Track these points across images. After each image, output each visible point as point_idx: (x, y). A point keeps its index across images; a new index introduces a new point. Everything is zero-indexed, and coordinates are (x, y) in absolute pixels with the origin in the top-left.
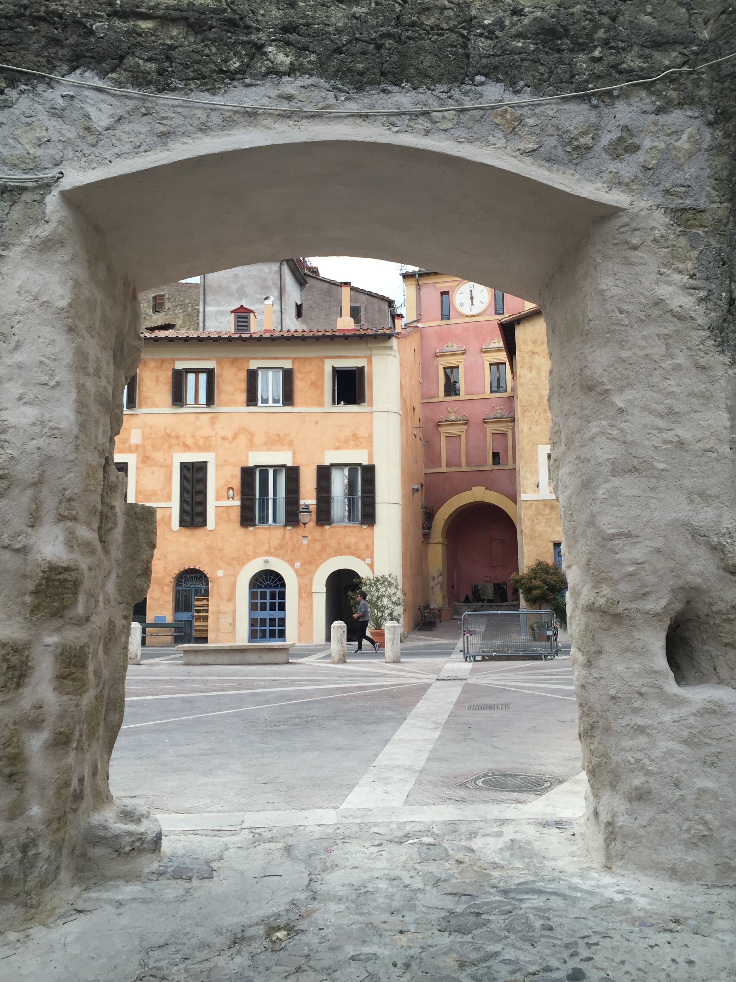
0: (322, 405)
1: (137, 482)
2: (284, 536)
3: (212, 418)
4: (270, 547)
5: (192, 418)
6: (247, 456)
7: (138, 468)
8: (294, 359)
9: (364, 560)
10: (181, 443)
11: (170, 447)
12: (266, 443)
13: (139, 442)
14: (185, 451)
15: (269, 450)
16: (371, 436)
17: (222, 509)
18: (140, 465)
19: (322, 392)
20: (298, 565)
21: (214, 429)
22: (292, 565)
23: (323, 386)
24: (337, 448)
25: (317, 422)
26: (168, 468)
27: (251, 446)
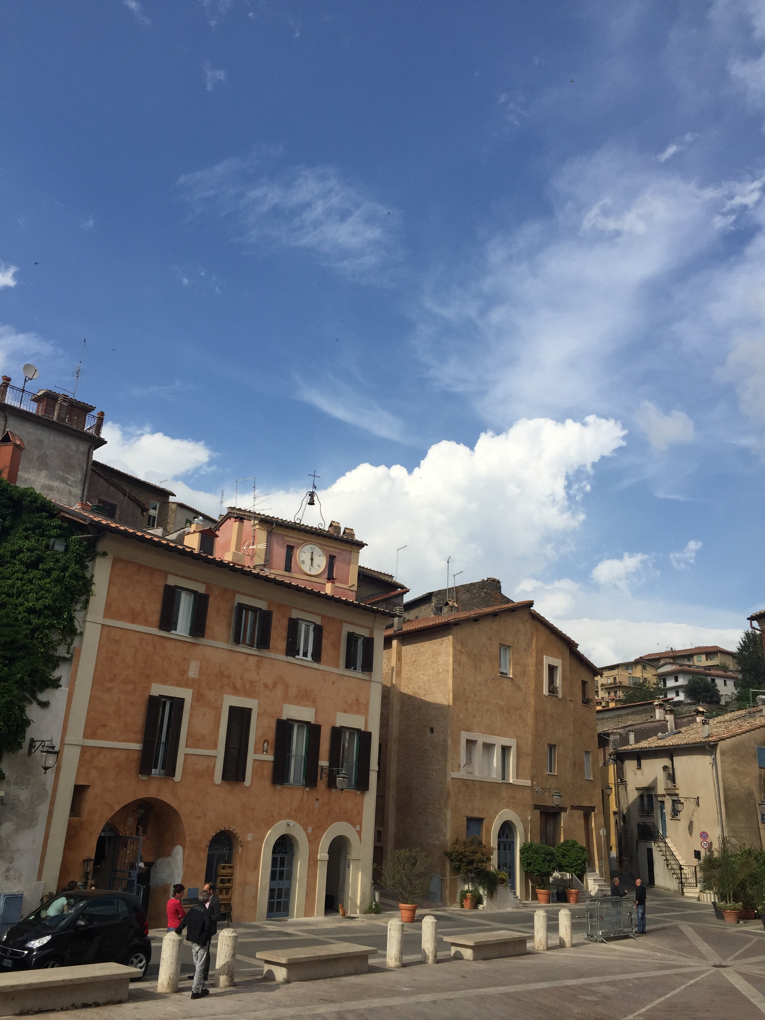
0: (337, 667)
1: (189, 723)
2: (303, 798)
3: (258, 661)
4: (291, 809)
5: (242, 658)
6: (282, 709)
7: (192, 707)
8: (323, 617)
9: (355, 827)
10: (231, 684)
11: (222, 687)
12: (296, 697)
13: (195, 677)
14: (233, 694)
15: (298, 704)
16: (367, 703)
17: (258, 762)
18: (194, 704)
19: (339, 653)
20: (310, 829)
21: (258, 674)
22: (306, 830)
23: (339, 648)
24: (345, 711)
25: (334, 683)
26: (218, 709)
27: (286, 699)
